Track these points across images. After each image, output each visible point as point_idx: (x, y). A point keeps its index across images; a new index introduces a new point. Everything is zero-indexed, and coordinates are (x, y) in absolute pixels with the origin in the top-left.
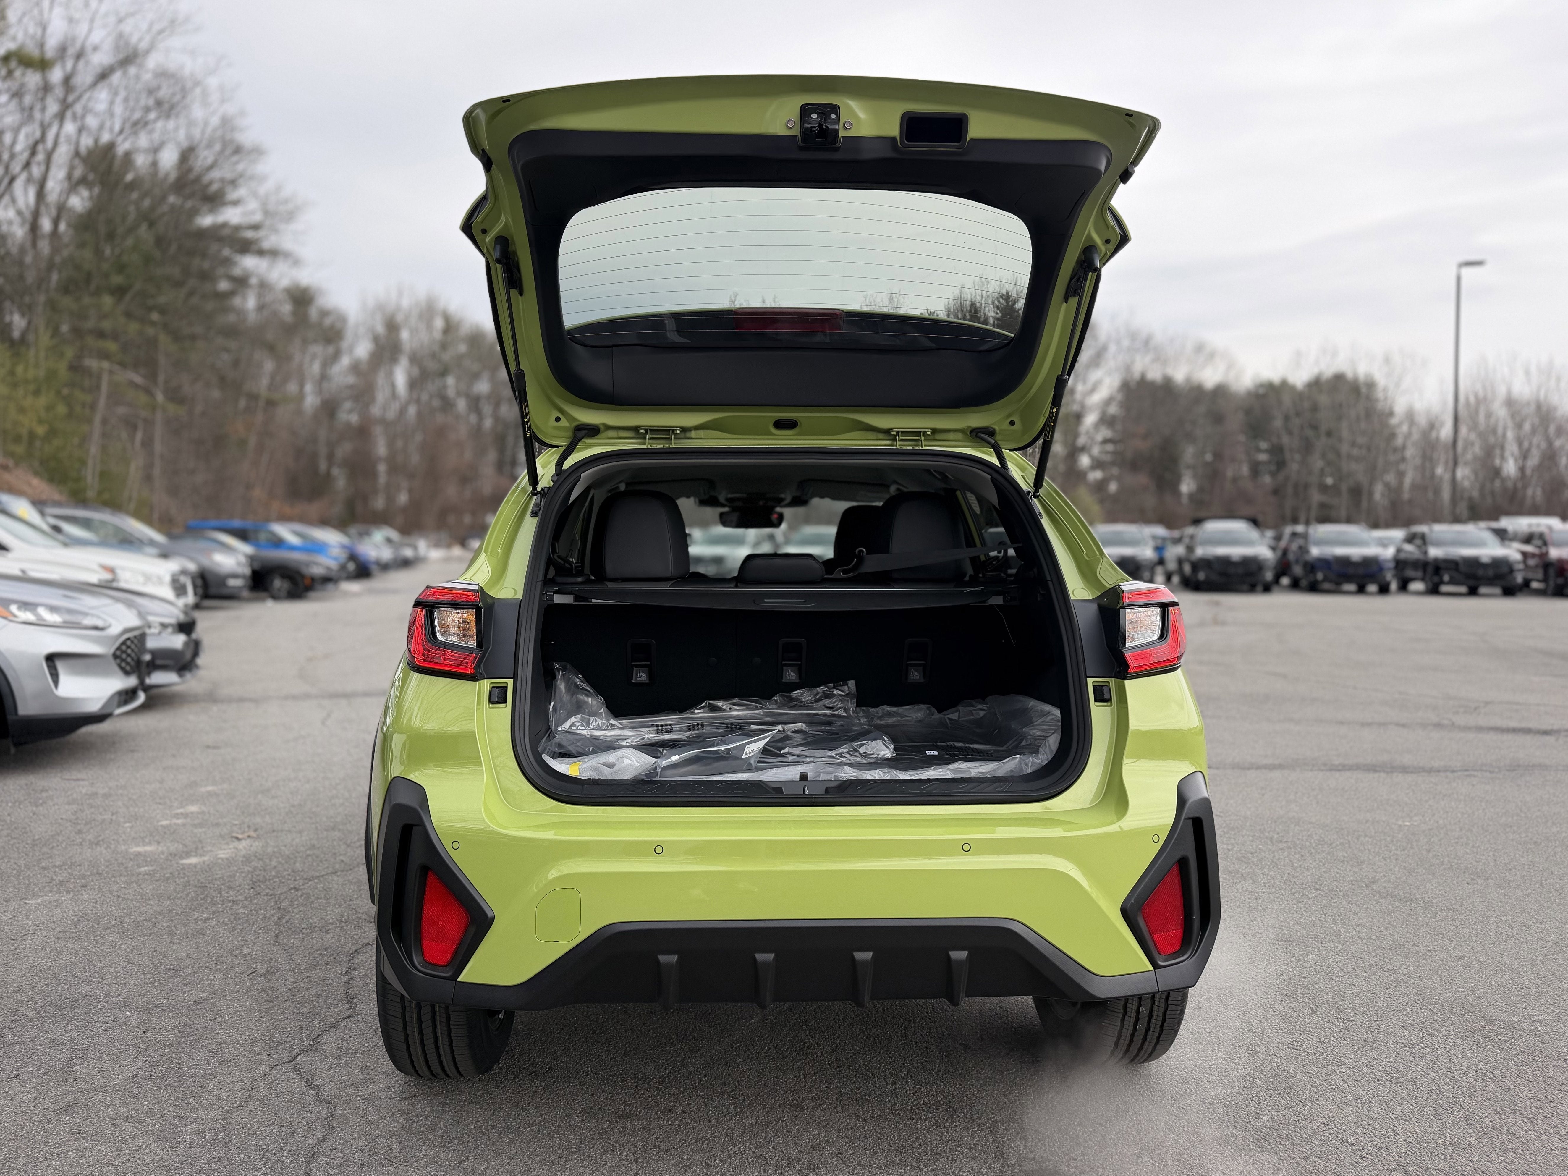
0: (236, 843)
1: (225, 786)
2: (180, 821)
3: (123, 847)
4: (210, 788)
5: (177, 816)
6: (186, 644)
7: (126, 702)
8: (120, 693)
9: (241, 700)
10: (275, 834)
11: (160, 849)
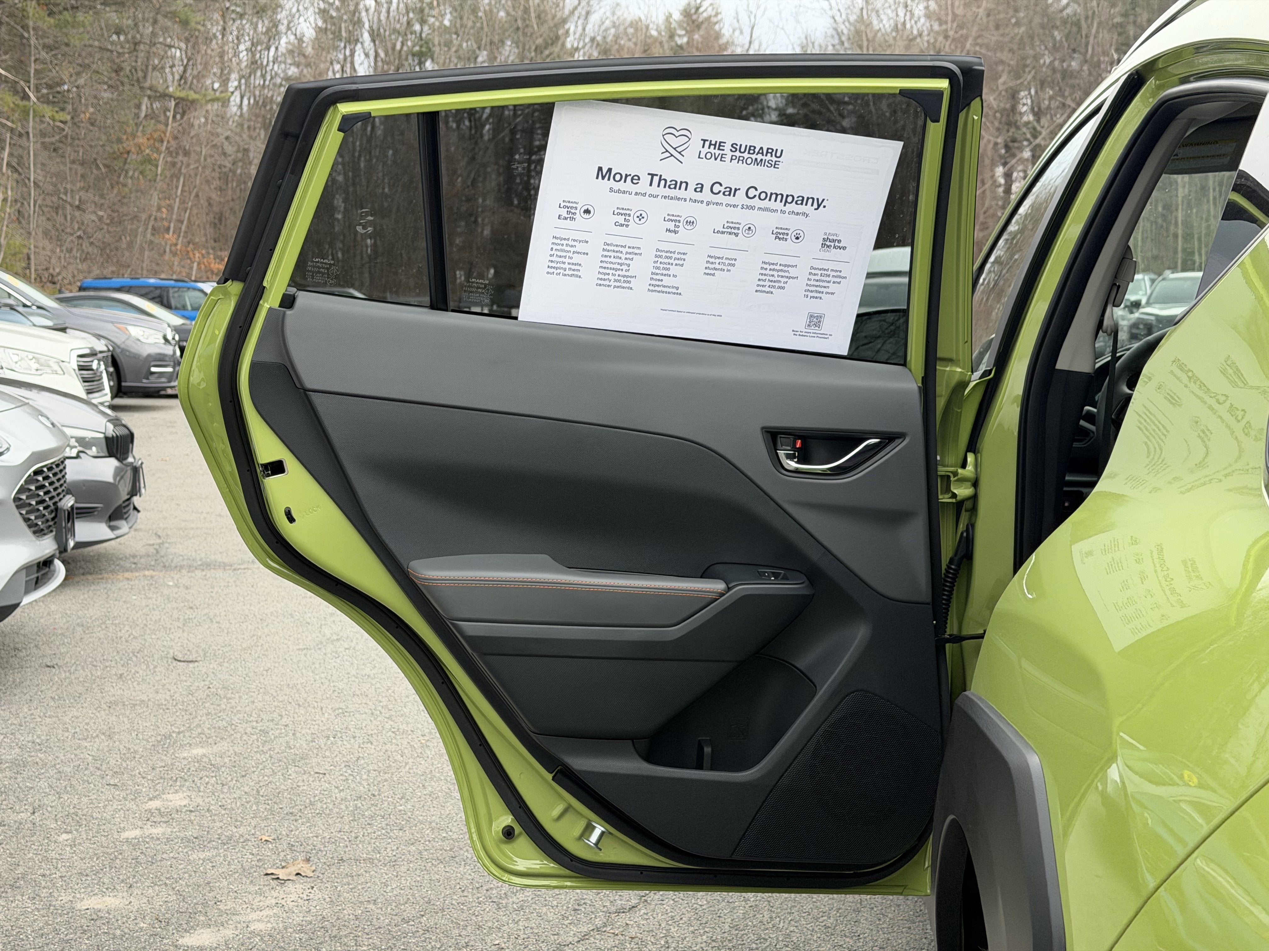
0: (276, 894)
1: (224, 746)
2: (157, 831)
3: (65, 897)
4: (198, 751)
5: (150, 817)
6: (118, 473)
7: (38, 583)
8: (27, 568)
9: (207, 565)
10: (345, 868)
11: (136, 904)
